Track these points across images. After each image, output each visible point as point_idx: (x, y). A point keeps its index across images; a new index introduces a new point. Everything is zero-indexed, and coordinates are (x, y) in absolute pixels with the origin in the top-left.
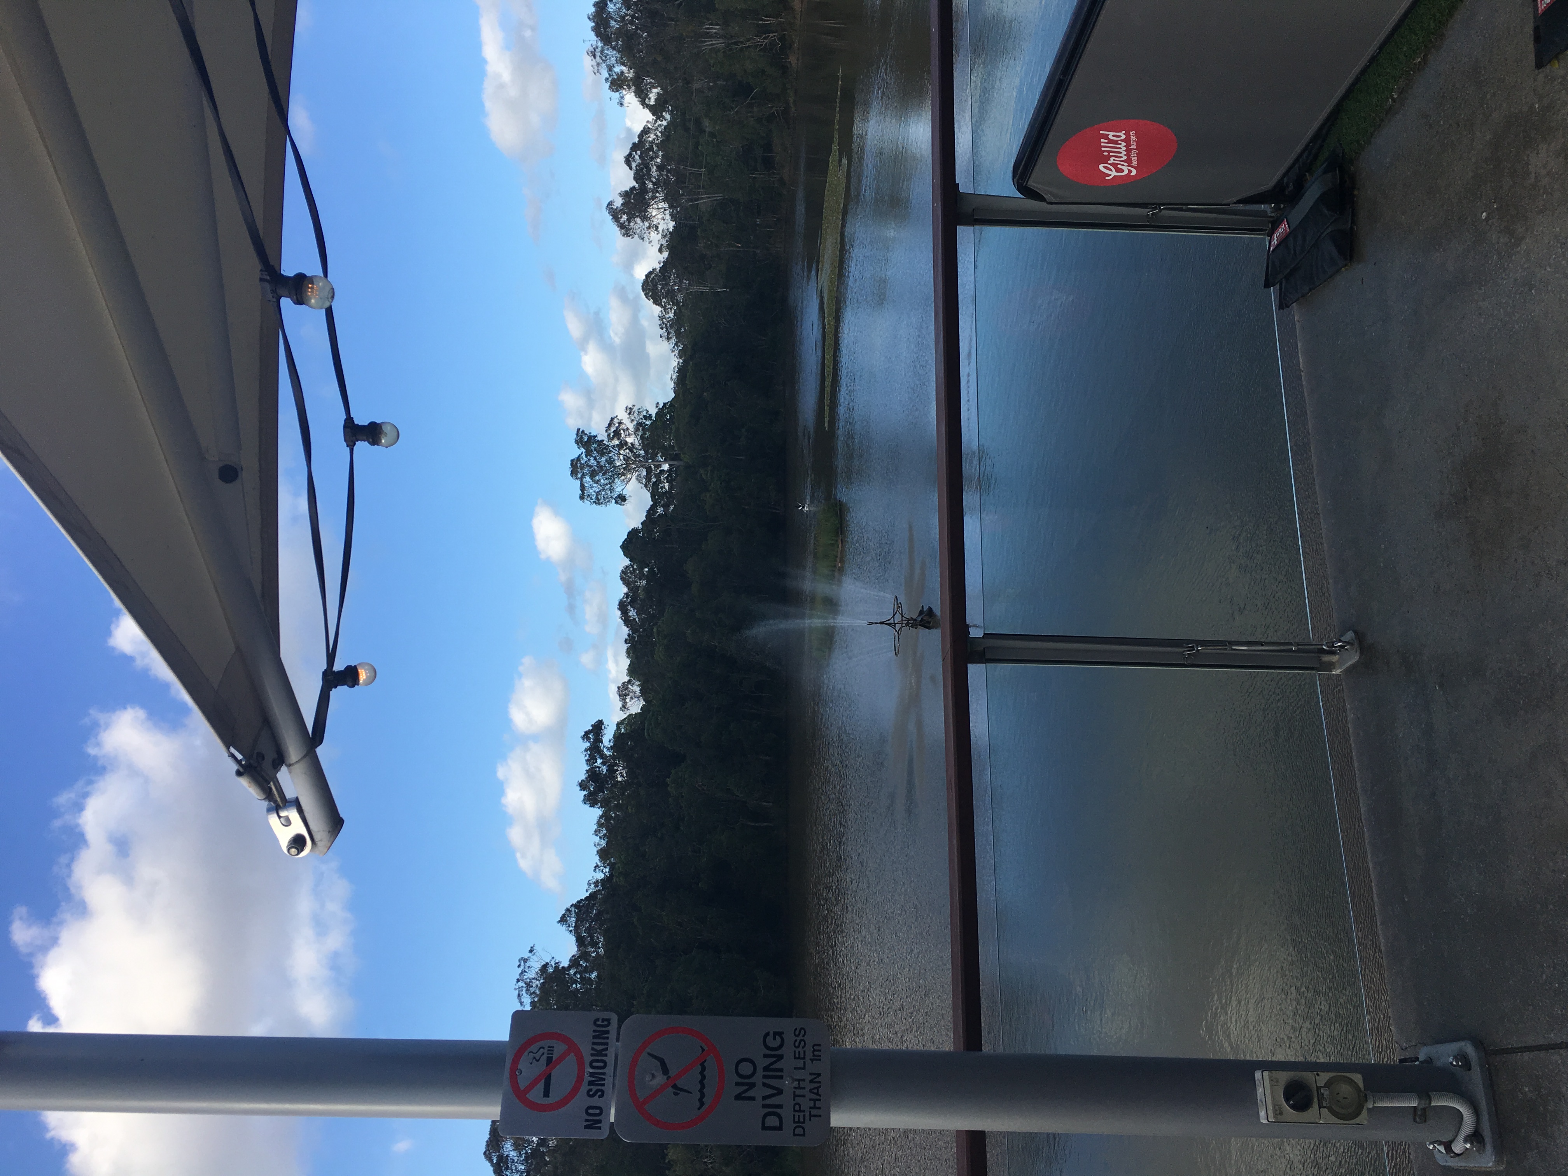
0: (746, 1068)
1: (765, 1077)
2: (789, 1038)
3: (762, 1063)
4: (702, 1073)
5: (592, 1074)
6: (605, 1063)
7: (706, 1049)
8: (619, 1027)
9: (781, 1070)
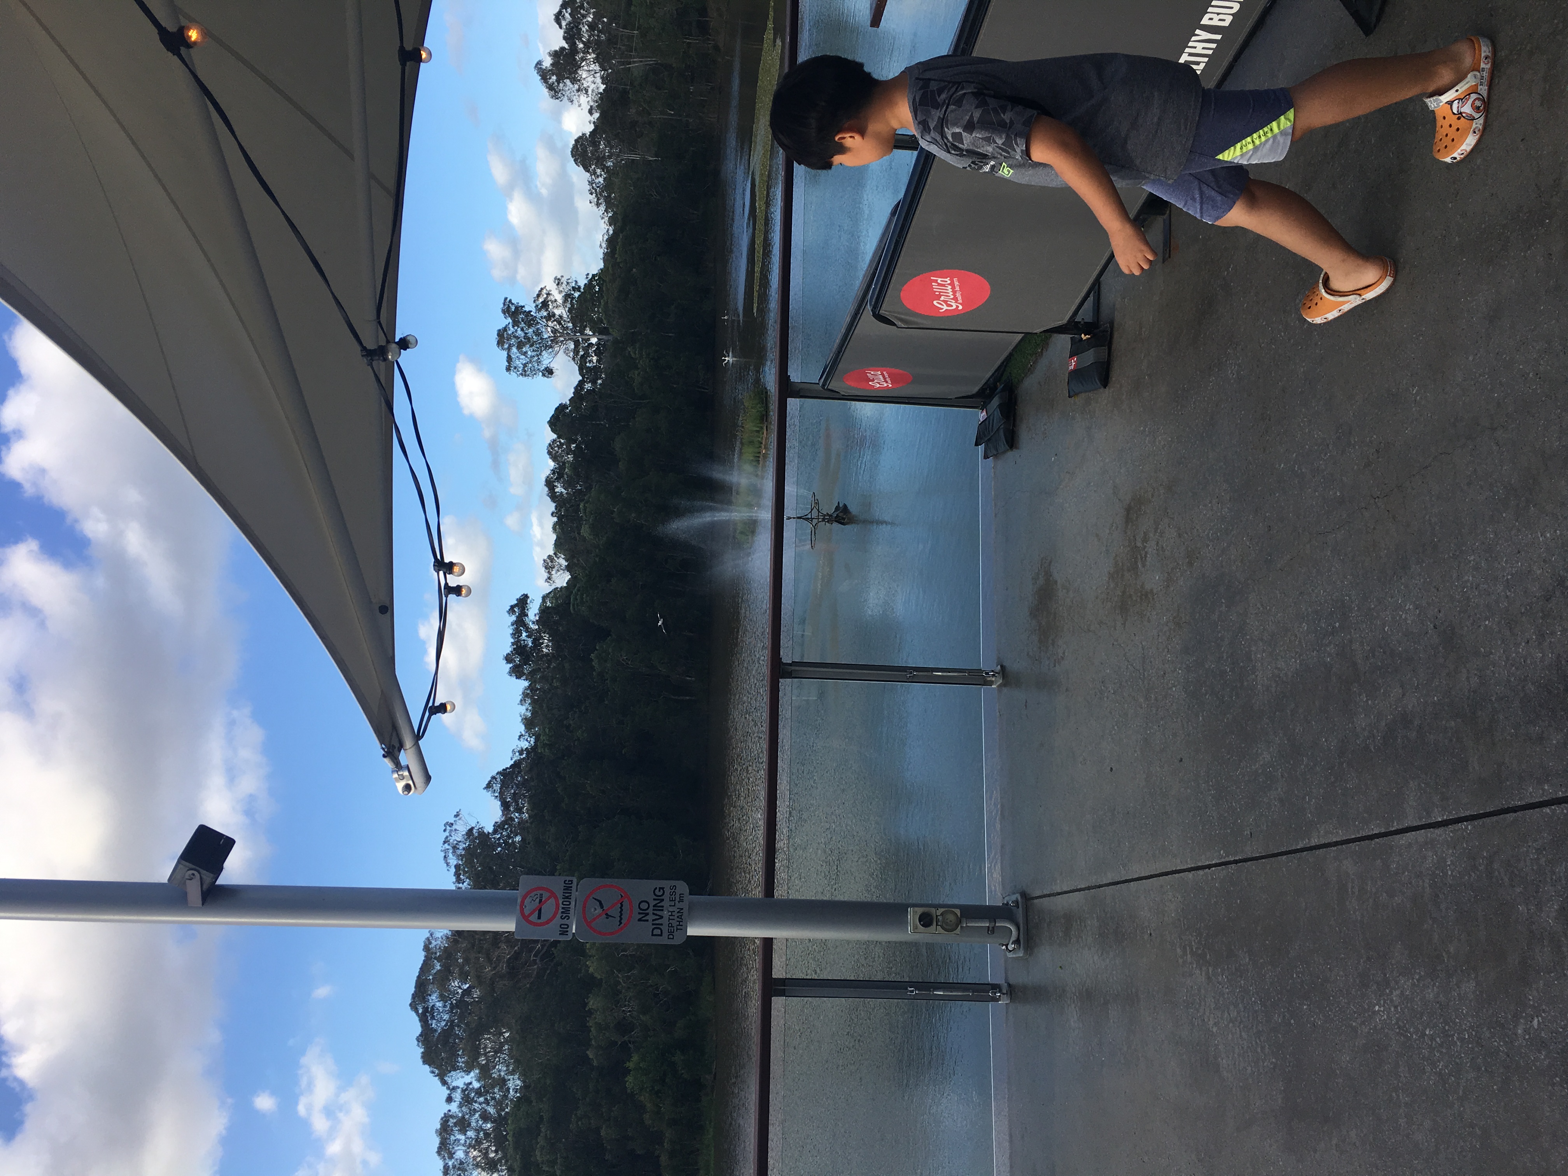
0: (644, 906)
1: (653, 910)
2: (667, 891)
3: (652, 903)
4: (621, 908)
5: (563, 908)
6: (570, 902)
7: (623, 895)
8: (577, 885)
9: (663, 907)
